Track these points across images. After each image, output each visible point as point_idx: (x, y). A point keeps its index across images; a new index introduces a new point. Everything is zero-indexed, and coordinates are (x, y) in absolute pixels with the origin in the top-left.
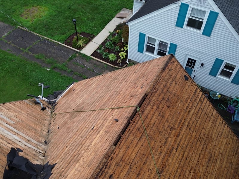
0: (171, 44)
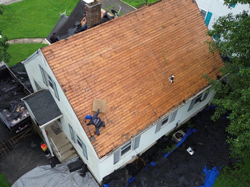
0: (208, 12)
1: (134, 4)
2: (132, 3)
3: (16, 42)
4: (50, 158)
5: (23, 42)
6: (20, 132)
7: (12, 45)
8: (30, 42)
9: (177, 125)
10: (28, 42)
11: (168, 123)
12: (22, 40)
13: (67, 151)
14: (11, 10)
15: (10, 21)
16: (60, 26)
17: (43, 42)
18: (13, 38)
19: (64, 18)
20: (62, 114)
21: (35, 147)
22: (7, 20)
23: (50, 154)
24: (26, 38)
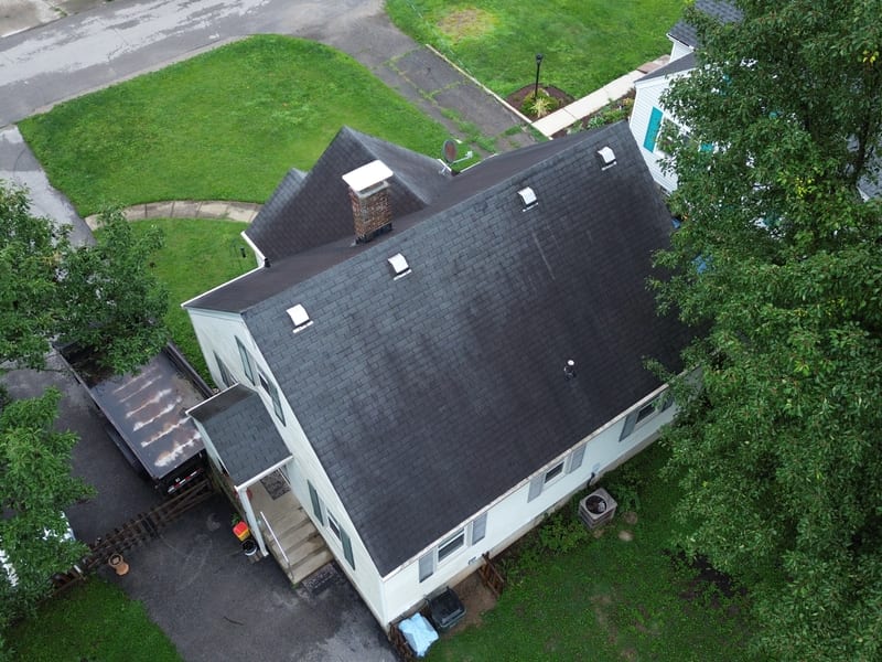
1: (502, 87)
2: (494, 83)
3: (152, 214)
4: (258, 560)
5: (172, 214)
6: (178, 492)
7: (139, 222)
8: (193, 213)
9: (593, 475)
10: (185, 213)
11: (562, 473)
12: (167, 206)
13: (302, 542)
14: (132, 105)
15: (130, 143)
16: (282, 199)
17: (230, 216)
18: (143, 199)
19: (293, 177)
20: (290, 454)
21: (216, 531)
22: (122, 136)
23: (259, 548)
24: (178, 200)
